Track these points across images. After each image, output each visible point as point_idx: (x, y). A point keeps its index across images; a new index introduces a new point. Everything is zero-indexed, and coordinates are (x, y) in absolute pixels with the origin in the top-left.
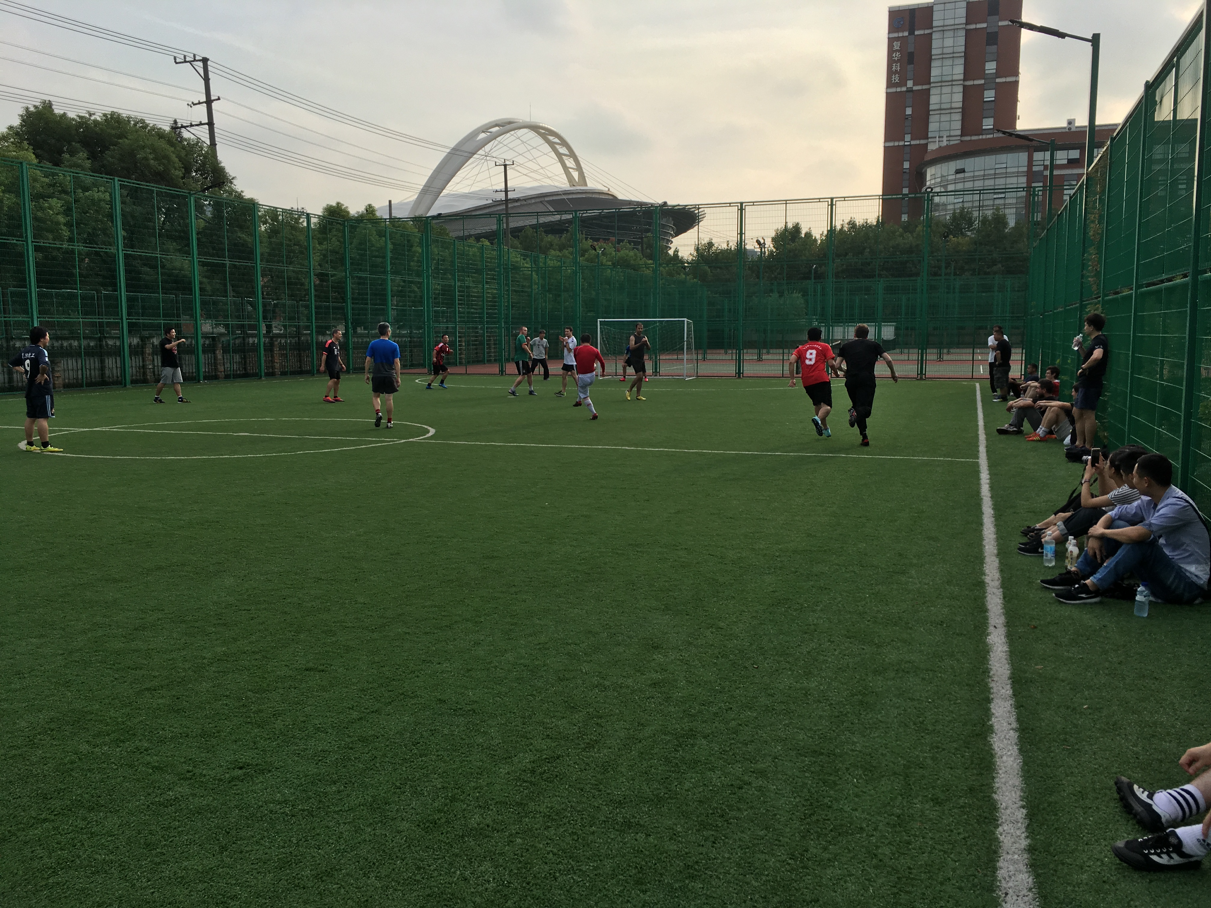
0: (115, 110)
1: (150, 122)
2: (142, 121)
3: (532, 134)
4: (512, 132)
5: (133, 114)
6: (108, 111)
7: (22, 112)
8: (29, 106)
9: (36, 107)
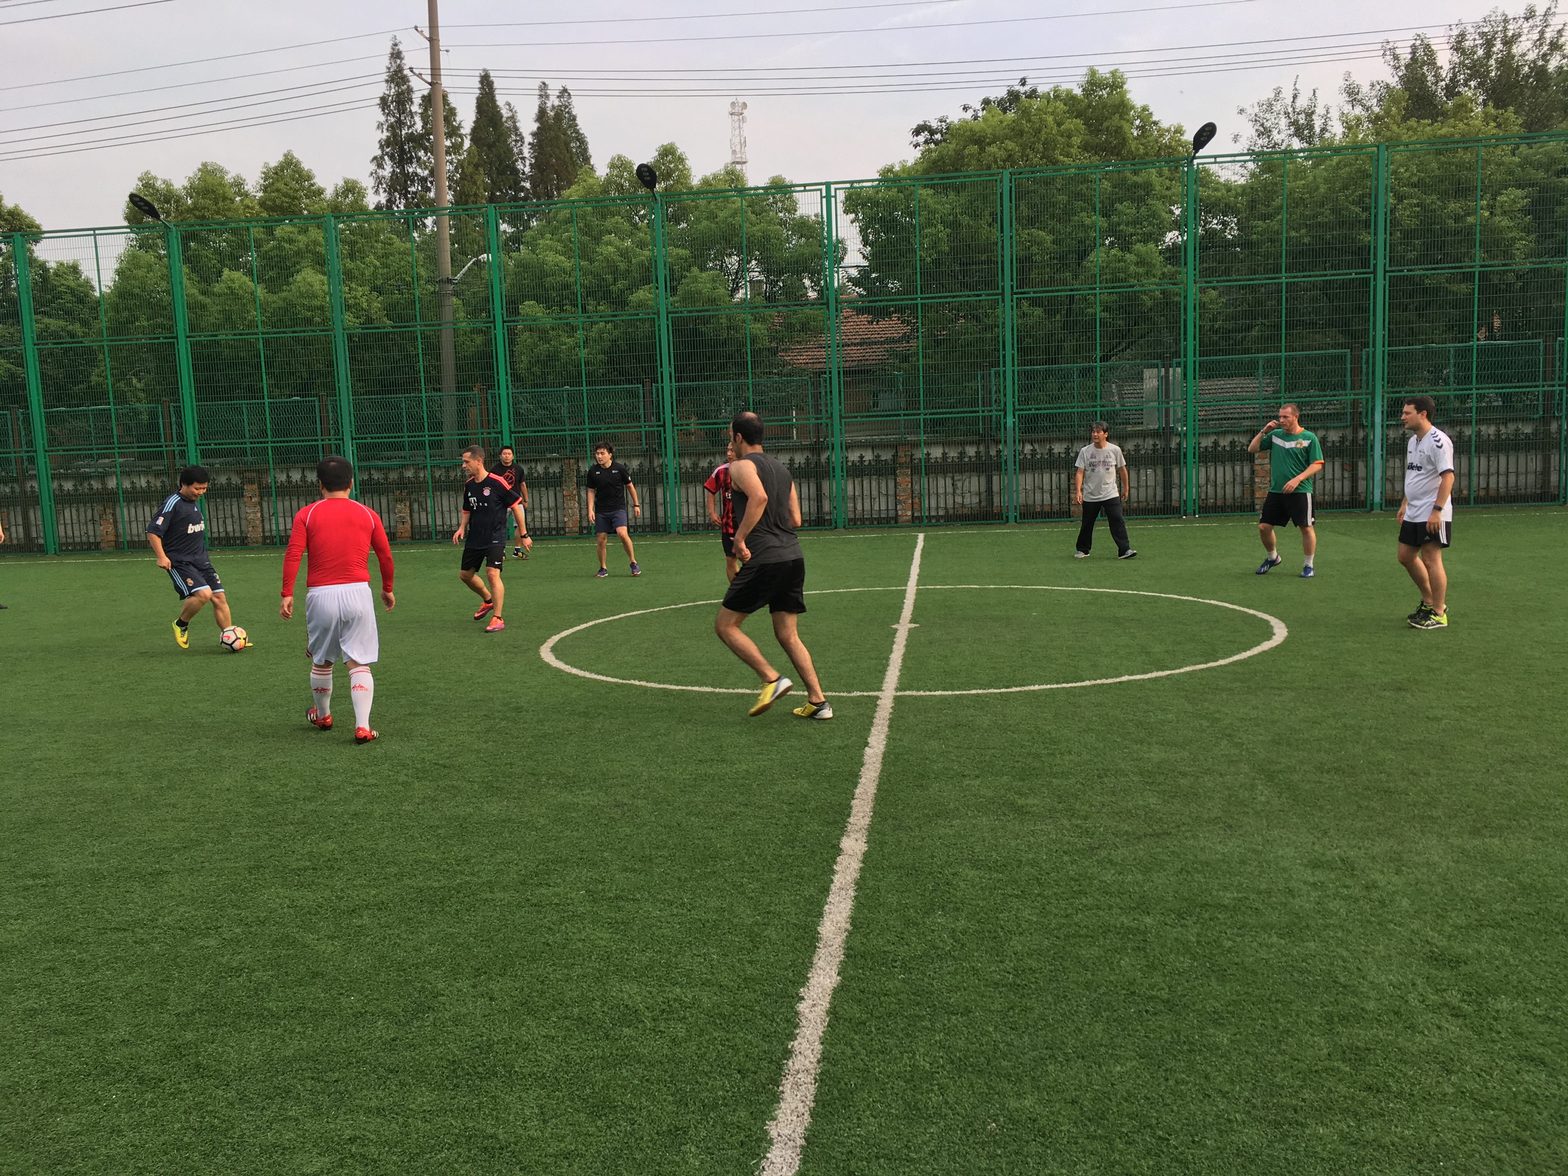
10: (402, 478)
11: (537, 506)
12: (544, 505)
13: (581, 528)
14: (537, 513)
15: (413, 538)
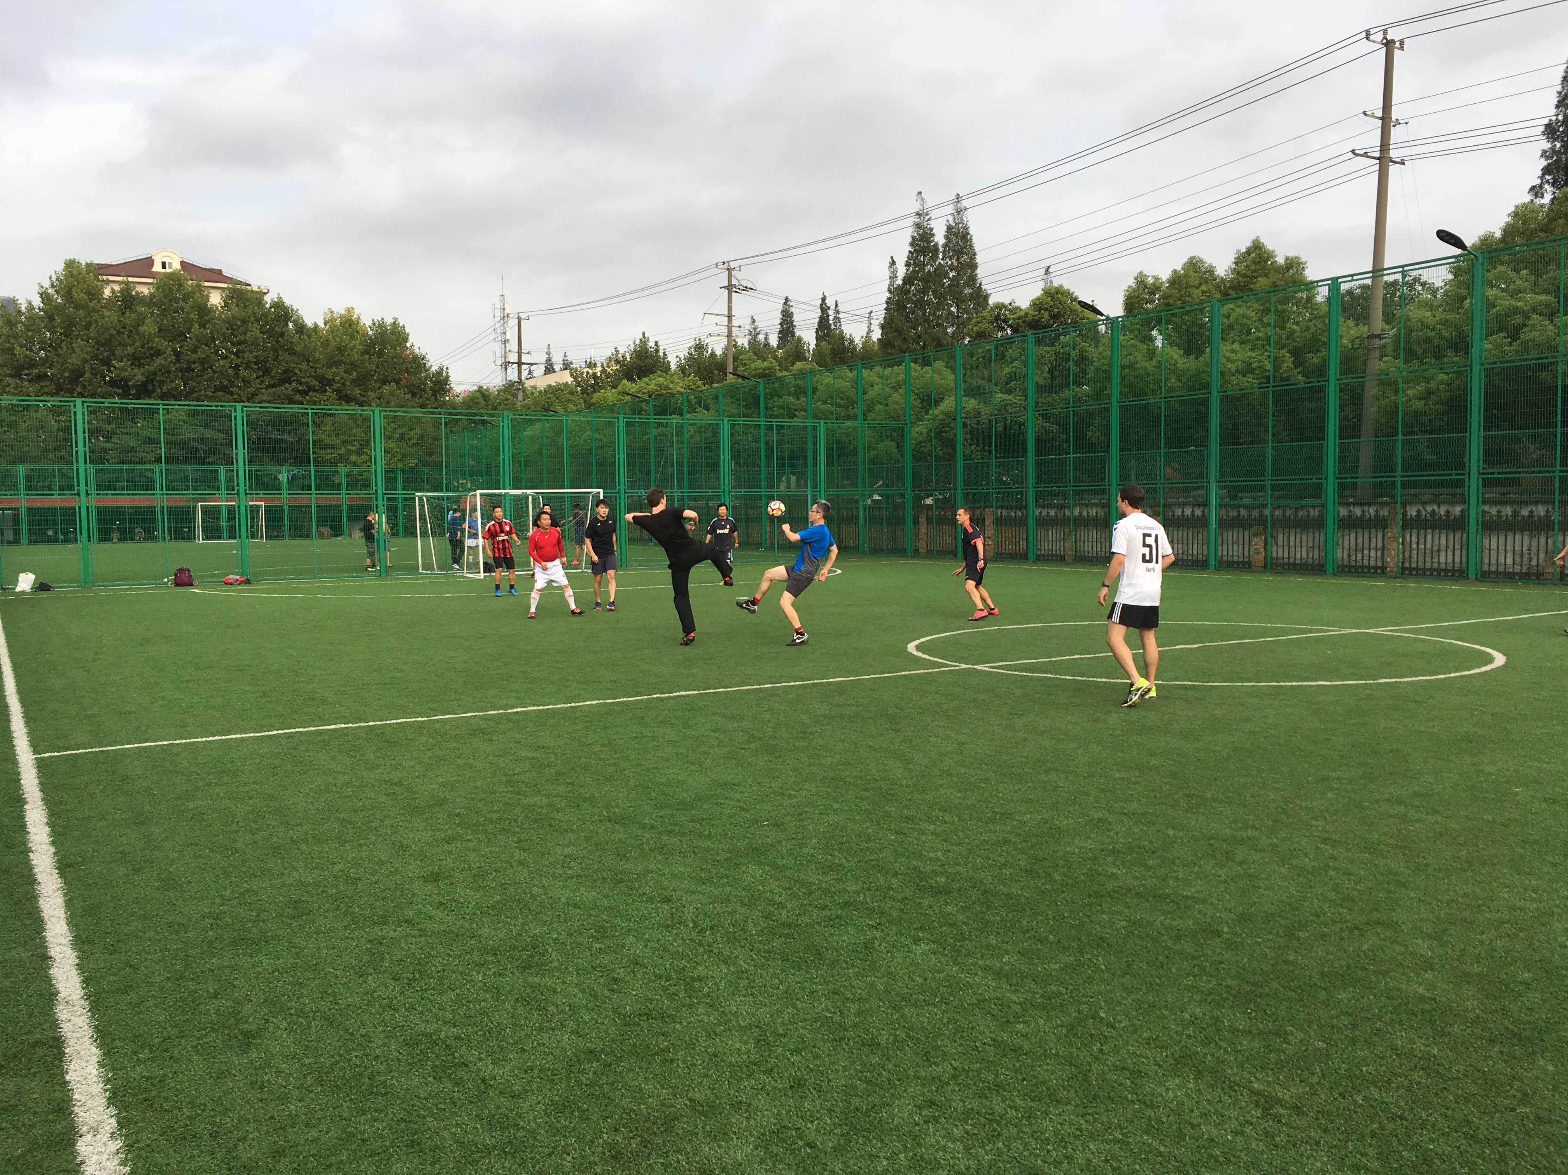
10: (1261, 515)
11: (1366, 545)
12: (1373, 545)
13: (1403, 569)
14: (1366, 552)
15: (1265, 567)
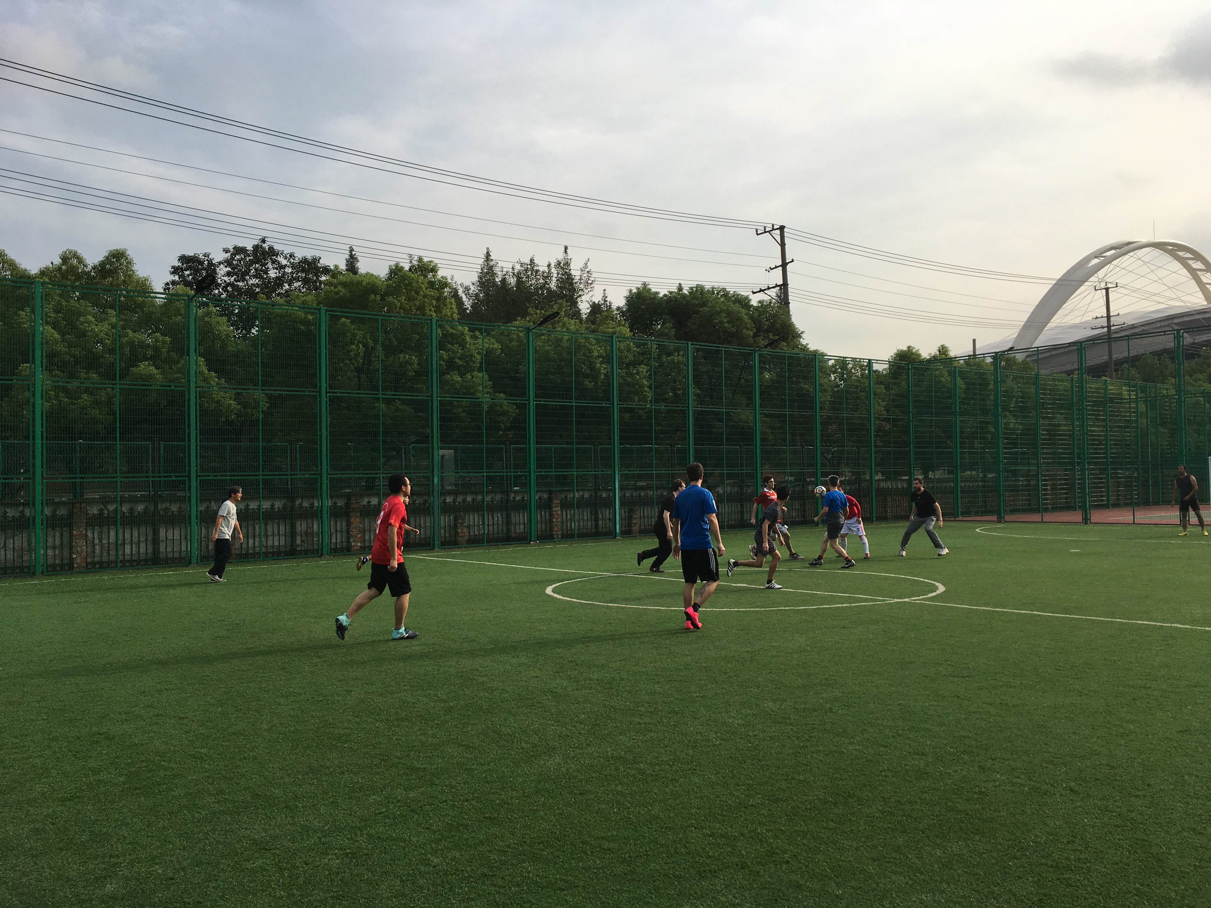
0: (700, 283)
1: (731, 290)
2: (724, 289)
3: (1157, 252)
4: (1131, 254)
5: (716, 285)
6: (694, 284)
7: (626, 294)
8: (632, 288)
9: (638, 289)
